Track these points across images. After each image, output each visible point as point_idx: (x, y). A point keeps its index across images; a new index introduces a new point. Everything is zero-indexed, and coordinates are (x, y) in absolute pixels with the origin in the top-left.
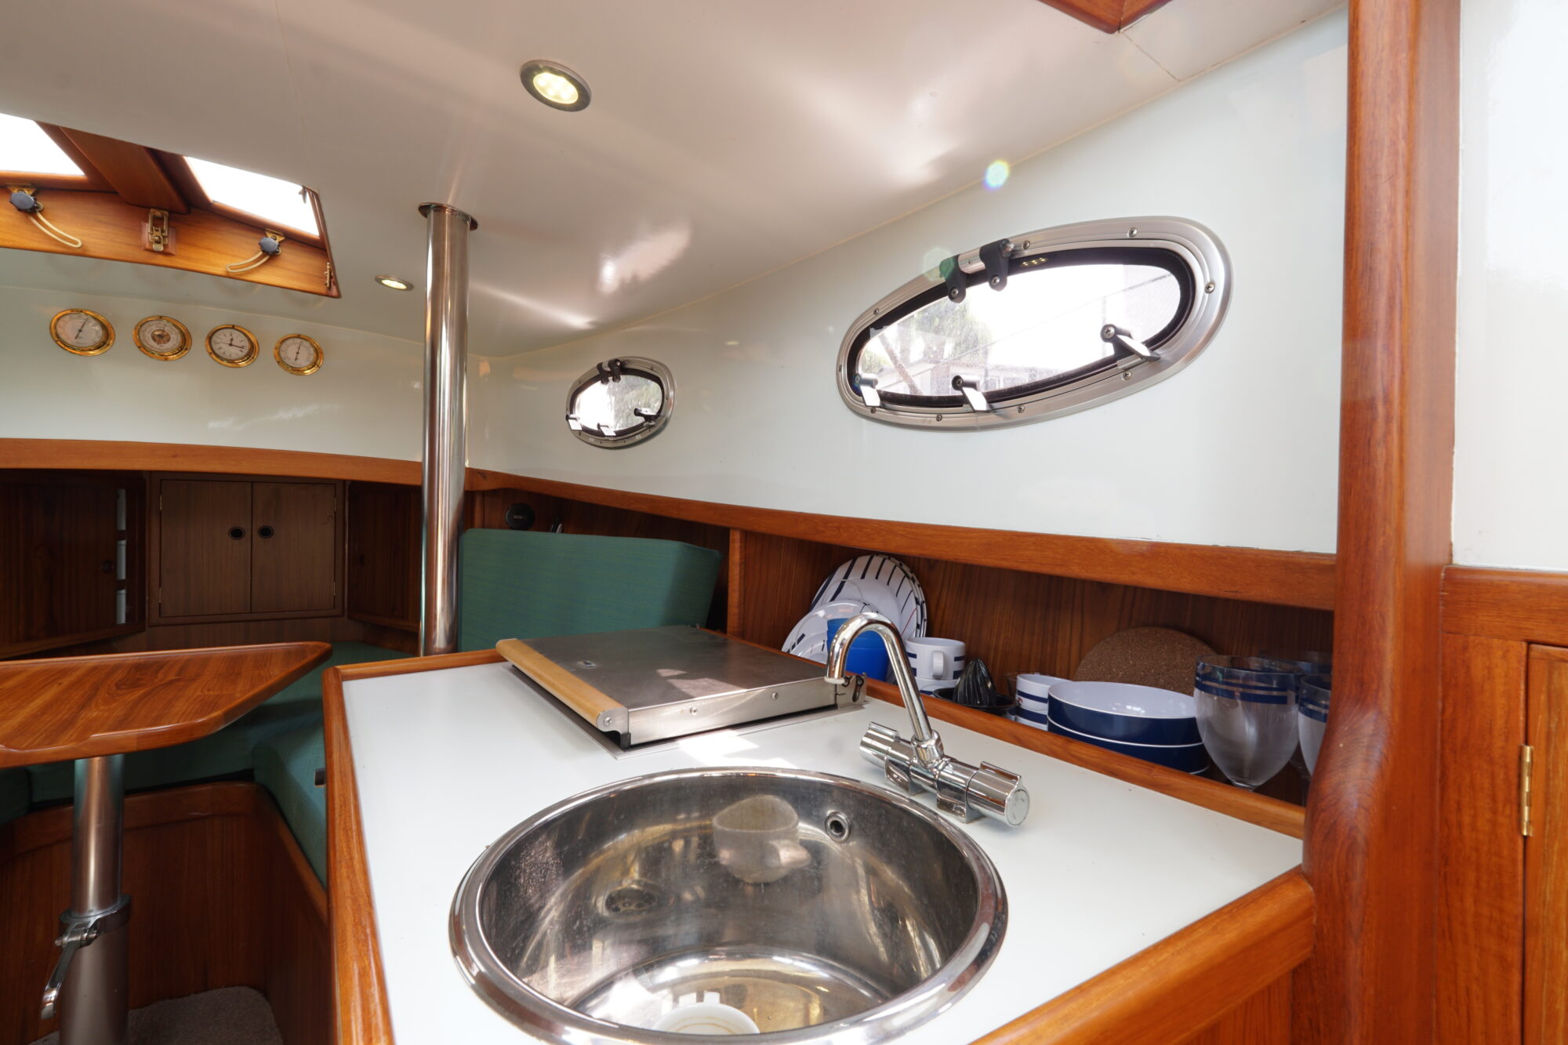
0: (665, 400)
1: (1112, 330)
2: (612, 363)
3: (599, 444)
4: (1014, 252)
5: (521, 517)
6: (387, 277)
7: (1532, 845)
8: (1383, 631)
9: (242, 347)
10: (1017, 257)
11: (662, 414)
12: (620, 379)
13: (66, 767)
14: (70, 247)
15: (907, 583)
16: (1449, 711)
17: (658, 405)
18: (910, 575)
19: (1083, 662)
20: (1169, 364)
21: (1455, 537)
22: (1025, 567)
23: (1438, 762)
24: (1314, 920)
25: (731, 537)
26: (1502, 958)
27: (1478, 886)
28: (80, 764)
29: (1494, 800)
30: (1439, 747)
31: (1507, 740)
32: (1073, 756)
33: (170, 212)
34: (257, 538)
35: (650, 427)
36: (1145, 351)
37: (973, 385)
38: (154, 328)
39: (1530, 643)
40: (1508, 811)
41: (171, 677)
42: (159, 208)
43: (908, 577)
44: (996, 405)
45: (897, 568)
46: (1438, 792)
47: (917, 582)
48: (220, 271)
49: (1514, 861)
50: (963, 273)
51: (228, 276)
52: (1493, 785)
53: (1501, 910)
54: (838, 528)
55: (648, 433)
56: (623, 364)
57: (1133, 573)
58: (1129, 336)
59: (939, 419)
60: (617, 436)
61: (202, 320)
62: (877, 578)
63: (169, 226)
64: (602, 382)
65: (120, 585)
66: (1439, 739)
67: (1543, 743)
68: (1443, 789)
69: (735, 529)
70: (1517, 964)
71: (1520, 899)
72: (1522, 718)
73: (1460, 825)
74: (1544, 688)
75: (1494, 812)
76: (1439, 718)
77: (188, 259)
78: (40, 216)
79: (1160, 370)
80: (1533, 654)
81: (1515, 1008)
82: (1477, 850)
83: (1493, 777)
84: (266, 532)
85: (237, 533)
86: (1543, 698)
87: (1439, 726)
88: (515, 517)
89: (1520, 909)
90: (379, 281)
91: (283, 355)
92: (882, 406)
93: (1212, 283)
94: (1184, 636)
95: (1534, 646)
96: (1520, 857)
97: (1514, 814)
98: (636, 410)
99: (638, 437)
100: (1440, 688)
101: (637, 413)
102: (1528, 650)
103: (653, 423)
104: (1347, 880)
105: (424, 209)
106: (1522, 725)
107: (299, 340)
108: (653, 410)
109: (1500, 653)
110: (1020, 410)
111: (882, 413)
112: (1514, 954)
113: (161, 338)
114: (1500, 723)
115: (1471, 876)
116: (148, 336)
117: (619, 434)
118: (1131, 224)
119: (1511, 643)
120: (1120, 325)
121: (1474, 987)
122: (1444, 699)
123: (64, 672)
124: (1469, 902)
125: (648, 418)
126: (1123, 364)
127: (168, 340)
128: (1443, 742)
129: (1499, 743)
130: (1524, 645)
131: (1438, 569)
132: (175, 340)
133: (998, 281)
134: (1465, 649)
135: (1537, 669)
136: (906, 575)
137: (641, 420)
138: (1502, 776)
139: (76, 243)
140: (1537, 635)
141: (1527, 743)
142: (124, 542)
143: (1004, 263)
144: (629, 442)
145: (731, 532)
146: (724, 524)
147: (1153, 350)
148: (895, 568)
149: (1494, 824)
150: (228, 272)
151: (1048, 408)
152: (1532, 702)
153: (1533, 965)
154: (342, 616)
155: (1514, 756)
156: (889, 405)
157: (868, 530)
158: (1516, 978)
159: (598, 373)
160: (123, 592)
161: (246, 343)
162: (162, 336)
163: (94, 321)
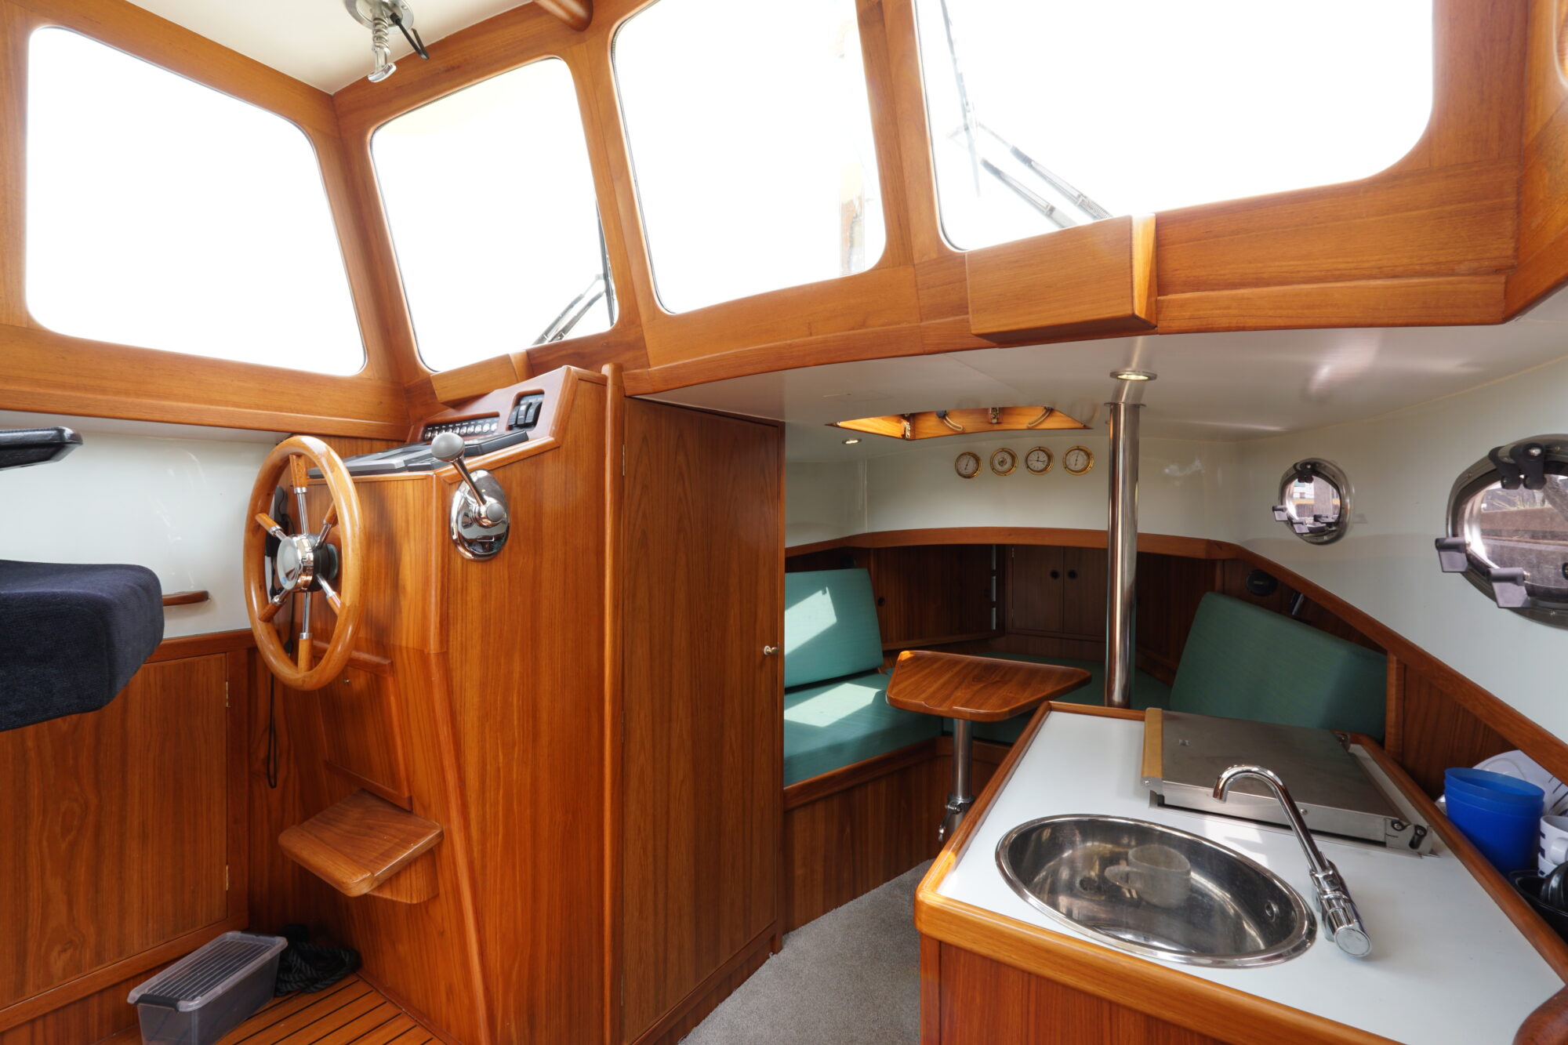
0: (1343, 507)
2: (1304, 465)
5: (1261, 583)
9: (1044, 461)
11: (1342, 520)
14: (960, 431)
28: (955, 721)
35: (1332, 532)
38: (999, 458)
41: (997, 679)
48: (1024, 427)
51: (1028, 429)
55: (1333, 535)
56: (1313, 466)
61: (1022, 446)
64: (1299, 481)
65: (993, 605)
77: (1011, 424)
78: (947, 418)
84: (1072, 575)
85: (1055, 575)
88: (1256, 582)
91: (1068, 463)
103: (1333, 529)
107: (1077, 451)
113: (1002, 463)
116: (996, 462)
123: (956, 663)
127: (1006, 463)
132: (1009, 460)
139: (960, 428)
142: (994, 578)
144: (1319, 541)
150: (1028, 426)
159: (1294, 472)
160: (994, 609)
161: (1046, 459)
162: (1002, 462)
163: (972, 458)
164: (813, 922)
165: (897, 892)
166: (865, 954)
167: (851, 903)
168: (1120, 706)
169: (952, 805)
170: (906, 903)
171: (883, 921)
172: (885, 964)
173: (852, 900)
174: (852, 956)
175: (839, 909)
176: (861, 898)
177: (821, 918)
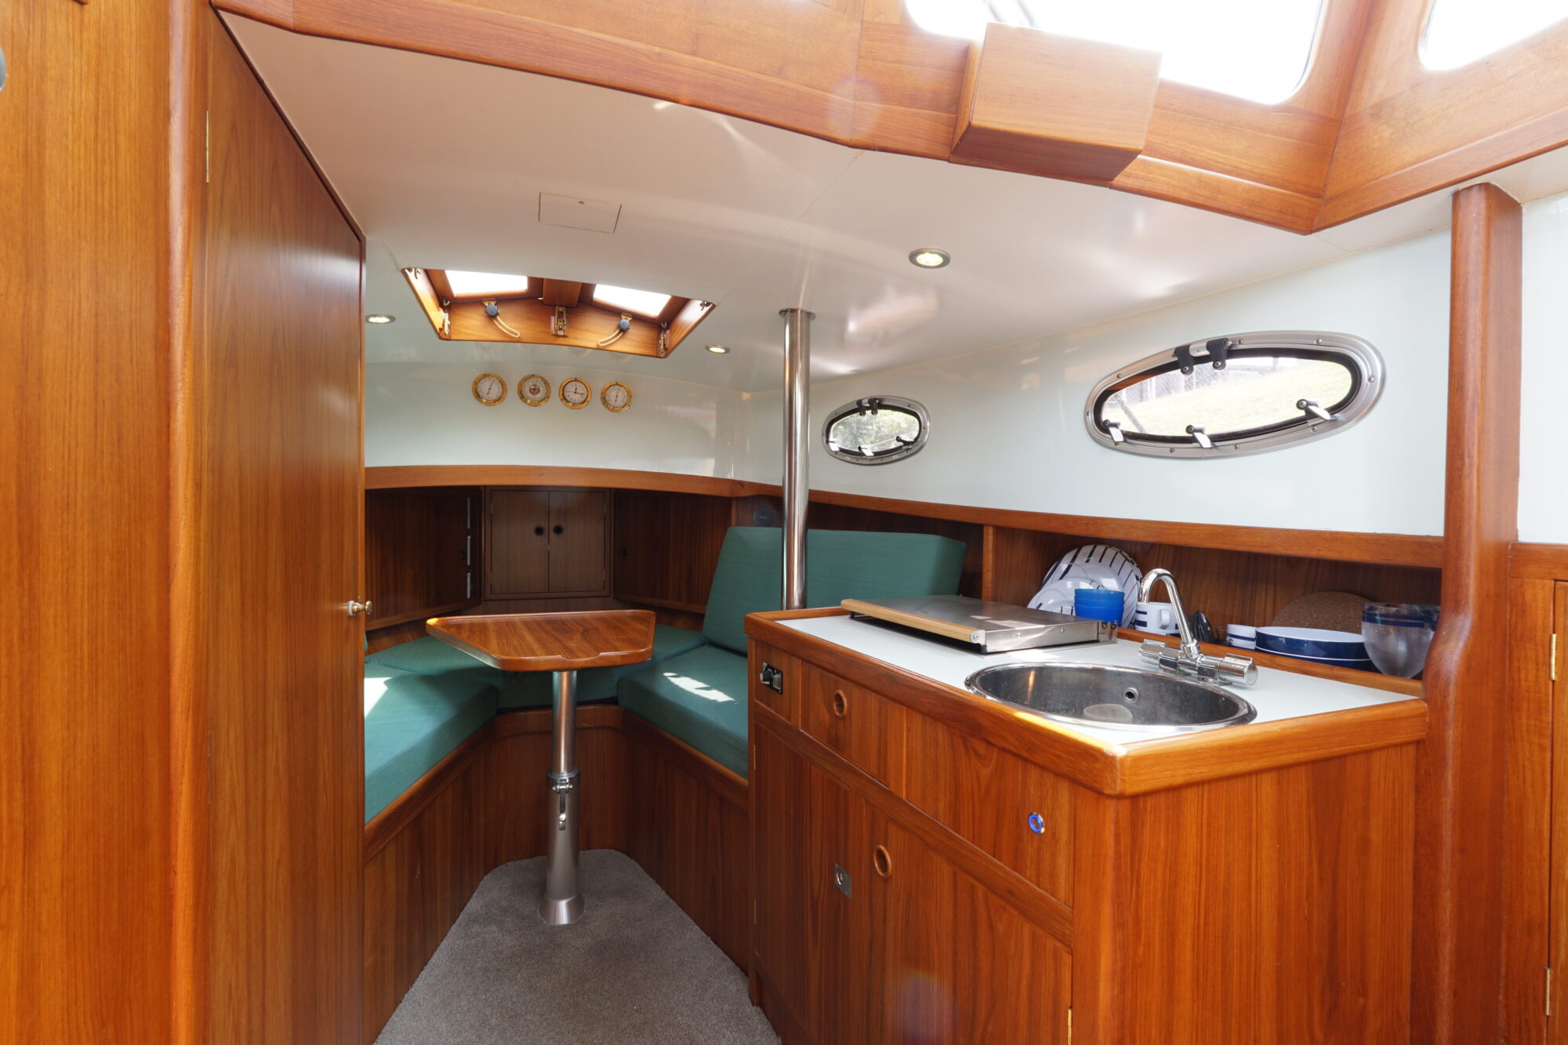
0: (923, 430)
1: (1305, 403)
2: (872, 401)
3: (855, 461)
4: (1230, 347)
5: (765, 518)
6: (715, 346)
7: (1556, 685)
8: (1468, 574)
9: (582, 394)
10: (1233, 349)
11: (919, 440)
12: (877, 412)
13: (547, 675)
14: (513, 338)
15: (1128, 567)
16: (1514, 619)
17: (915, 434)
18: (1130, 559)
19: (1276, 618)
20: (1343, 423)
21: (1519, 527)
22: (1240, 548)
23: (1507, 647)
24: (1427, 720)
25: (985, 532)
26: (1541, 746)
27: (1528, 710)
28: (556, 675)
29: (1537, 664)
30: (1508, 638)
31: (1544, 632)
32: (1278, 665)
33: (567, 307)
34: (552, 534)
35: (907, 450)
36: (1327, 416)
37: (1201, 431)
38: (529, 384)
39: (1556, 580)
40: (1544, 669)
42: (561, 306)
43: (1128, 560)
44: (1217, 444)
45: (1119, 554)
46: (1507, 663)
47: (1135, 565)
48: (594, 345)
49: (1547, 695)
50: (1192, 357)
51: (599, 348)
52: (1537, 657)
53: (1541, 721)
54: (1087, 524)
55: (905, 454)
56: (880, 400)
57: (1320, 550)
58: (1316, 405)
59: (1172, 450)
60: (875, 455)
61: (560, 376)
62: (1100, 562)
63: (567, 317)
64: (861, 414)
65: (467, 569)
66: (1508, 634)
67: (1562, 632)
68: (1511, 661)
69: (988, 525)
70: (1550, 748)
71: (1551, 714)
72: (1551, 620)
73: (1519, 679)
74: (1563, 604)
75: (1537, 670)
76: (1508, 624)
77: (576, 339)
78: (498, 318)
79: (1337, 427)
80: (1557, 586)
81: (1548, 770)
82: (1528, 691)
83: (1536, 651)
84: (558, 530)
85: (539, 531)
86: (1562, 609)
87: (1508, 628)
88: (761, 517)
89: (1550, 719)
90: (707, 348)
91: (607, 398)
92: (1125, 441)
93: (1373, 376)
94: (1356, 597)
95: (1557, 582)
96: (1551, 692)
97: (1548, 670)
98: (898, 437)
99: (894, 457)
100: (1508, 608)
101: (898, 439)
102: (1555, 584)
103: (910, 447)
104: (1445, 697)
105: (783, 312)
106: (1552, 624)
107: (617, 387)
108: (910, 438)
109: (1540, 587)
110: (1236, 447)
111: (1126, 446)
112: (1547, 742)
114: (1540, 623)
115: (1525, 705)
116: (527, 389)
117: (876, 454)
118: (1317, 337)
119: (1546, 581)
120: (1311, 399)
121: (1527, 763)
122: (1511, 613)
124: (1524, 720)
125: (906, 443)
126: (1311, 422)
127: (539, 391)
128: (1510, 635)
129: (1540, 633)
130: (1553, 582)
131: (1507, 544)
132: (542, 391)
133: (1220, 364)
134: (1522, 585)
135: (1559, 594)
136: (1127, 559)
137: (901, 444)
138: (1541, 651)
139: (517, 334)
140: (1559, 577)
141: (1554, 632)
142: (469, 538)
143: (1224, 353)
144: (885, 460)
145: (985, 528)
146: (980, 522)
147: (1332, 414)
148: (1116, 554)
149: (1537, 676)
150: (598, 345)
151: (1256, 447)
152: (1557, 611)
153: (1557, 747)
154: (610, 596)
155: (1547, 640)
156: (1129, 440)
157: (1112, 526)
158: (1549, 755)
159: (856, 406)
160: (469, 574)
161: (585, 391)
162: (534, 389)
163: (497, 382)
164: (387, 1028)
165: (476, 928)
166: (493, 1021)
167: (424, 974)
168: (799, 608)
169: (561, 785)
170: (496, 935)
171: (486, 970)
172: (528, 1017)
173: (422, 969)
174: (479, 1037)
175: (412, 990)
176: (433, 960)
177: (394, 1017)
